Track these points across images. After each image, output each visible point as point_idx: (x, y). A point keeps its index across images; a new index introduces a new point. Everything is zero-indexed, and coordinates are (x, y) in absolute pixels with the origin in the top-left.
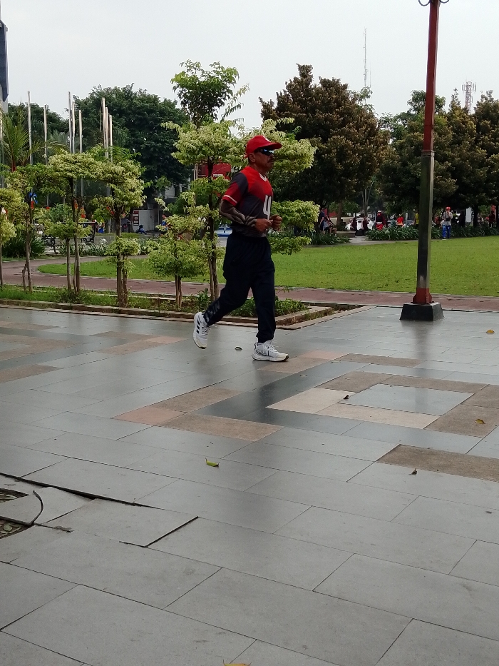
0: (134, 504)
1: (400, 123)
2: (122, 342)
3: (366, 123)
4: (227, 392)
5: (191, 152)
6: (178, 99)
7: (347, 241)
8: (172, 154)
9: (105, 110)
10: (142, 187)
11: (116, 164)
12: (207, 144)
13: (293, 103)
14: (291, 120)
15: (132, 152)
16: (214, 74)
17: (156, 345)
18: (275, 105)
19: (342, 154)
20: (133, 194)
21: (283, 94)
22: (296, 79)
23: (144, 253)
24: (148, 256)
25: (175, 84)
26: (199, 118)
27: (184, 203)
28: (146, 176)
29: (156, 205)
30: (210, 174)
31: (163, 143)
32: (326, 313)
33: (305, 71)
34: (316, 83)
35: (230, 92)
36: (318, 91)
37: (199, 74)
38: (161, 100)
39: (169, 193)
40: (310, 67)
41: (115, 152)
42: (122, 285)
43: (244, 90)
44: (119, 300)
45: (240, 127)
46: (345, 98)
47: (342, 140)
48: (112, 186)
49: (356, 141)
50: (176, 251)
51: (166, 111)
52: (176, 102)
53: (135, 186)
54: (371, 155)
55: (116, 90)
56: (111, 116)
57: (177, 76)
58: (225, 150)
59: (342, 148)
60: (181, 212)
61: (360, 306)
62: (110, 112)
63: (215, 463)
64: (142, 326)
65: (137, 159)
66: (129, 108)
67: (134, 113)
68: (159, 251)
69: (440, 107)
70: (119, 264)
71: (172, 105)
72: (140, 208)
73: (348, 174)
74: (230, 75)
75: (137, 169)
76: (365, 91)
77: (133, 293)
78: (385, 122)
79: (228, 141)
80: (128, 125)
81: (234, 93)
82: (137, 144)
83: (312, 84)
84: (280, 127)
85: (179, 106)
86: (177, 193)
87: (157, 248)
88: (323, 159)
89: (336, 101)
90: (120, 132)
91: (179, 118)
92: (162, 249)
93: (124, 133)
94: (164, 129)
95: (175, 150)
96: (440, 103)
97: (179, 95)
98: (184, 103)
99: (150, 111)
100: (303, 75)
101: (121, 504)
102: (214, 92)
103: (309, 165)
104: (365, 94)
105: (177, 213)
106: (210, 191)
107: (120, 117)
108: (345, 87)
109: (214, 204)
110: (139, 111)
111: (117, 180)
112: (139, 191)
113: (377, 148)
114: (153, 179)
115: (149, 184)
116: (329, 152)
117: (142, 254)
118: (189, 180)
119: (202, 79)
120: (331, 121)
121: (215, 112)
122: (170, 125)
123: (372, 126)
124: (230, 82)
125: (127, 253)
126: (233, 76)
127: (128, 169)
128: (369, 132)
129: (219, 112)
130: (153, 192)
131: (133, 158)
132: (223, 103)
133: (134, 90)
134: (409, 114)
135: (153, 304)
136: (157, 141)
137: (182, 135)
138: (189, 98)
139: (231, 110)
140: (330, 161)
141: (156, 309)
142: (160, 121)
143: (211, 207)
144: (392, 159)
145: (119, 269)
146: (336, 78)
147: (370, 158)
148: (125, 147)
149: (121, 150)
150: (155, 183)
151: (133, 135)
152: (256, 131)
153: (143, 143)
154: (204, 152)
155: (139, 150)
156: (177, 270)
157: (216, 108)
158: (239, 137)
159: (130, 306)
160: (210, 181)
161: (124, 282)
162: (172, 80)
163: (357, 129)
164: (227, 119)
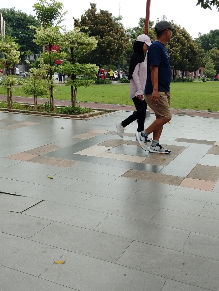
0: (15, 195)
1: (134, 32)
2: (10, 124)
3: (120, 31)
4: (58, 147)
5: (42, 40)
6: (36, 15)
7: (111, 83)
8: (33, 40)
9: (2, 19)
10: (19, 55)
11: (7, 43)
12: (49, 36)
13: (88, 20)
14: (87, 28)
15: (14, 38)
16: (52, 5)
17: (26, 126)
18: (80, 21)
19: (109, 45)
20: (15, 57)
21: (84, 16)
22: (89, 9)
23: (20, 84)
24: (22, 86)
25: (34, 8)
26: (45, 24)
27: (39, 63)
28: (21, 50)
29: (25, 63)
30: (50, 50)
31: (29, 35)
32: (101, 114)
33: (93, 6)
34: (98, 12)
35: (59, 13)
36: (99, 15)
37: (45, 4)
38: (28, 15)
39: (32, 58)
40: (95, 4)
41: (6, 38)
42: (9, 98)
43: (65, 13)
44: (8, 105)
45: (64, 30)
46: (111, 19)
47: (109, 38)
48: (5, 53)
49: (115, 39)
50: (34, 84)
51: (30, 20)
52: (35, 17)
53: (16, 54)
54: (122, 45)
55: (7, 9)
56: (5, 21)
57: (35, 5)
58: (57, 40)
59: (110, 41)
60: (37, 67)
61: (115, 111)
62: (4, 19)
63: (51, 177)
64: (19, 117)
65: (17, 42)
66: (13, 18)
67: (15, 20)
68: (27, 84)
69: (152, 25)
70: (8, 89)
71: (33, 18)
72: (18, 64)
73: (111, 53)
74: (59, 6)
75: (17, 46)
76: (120, 17)
77: (15, 102)
78: (128, 31)
79: (58, 36)
80: (13, 26)
81: (62, 14)
82: (17, 35)
83: (97, 12)
84: (82, 31)
85: (36, 19)
86: (35, 58)
87: (26, 83)
88: (101, 46)
89: (107, 20)
90: (9, 29)
91: (36, 24)
92: (28, 83)
93: (11, 30)
94: (29, 28)
95: (34, 38)
96: (151, 24)
97: (36, 13)
98: (38, 17)
99: (23, 20)
100: (93, 8)
101: (9, 195)
102: (52, 13)
103: (95, 49)
104: (120, 18)
105: (35, 67)
106: (50, 58)
107: (9, 22)
108: (111, 14)
109: (52, 64)
110: (18, 20)
111: (7, 51)
112: (18, 56)
113: (125, 42)
114: (24, 51)
115: (22, 53)
116: (104, 43)
117: (19, 85)
118: (41, 52)
119: (47, 7)
120: (105, 29)
121: (53, 22)
122: (32, 27)
123: (122, 33)
124: (60, 9)
125: (12, 84)
126: (61, 6)
127: (12, 46)
128: (121, 35)
129: (55, 22)
130: (25, 57)
131: (15, 41)
132: (56, 18)
133: (16, 10)
134: (138, 28)
135: (24, 107)
136: (26, 34)
137: (37, 32)
138: (41, 15)
139: (60, 22)
140: (104, 47)
141: (26, 110)
142: (28, 25)
143: (51, 65)
144: (130, 47)
145: (8, 91)
146: (107, 10)
147: (121, 47)
148: (12, 36)
149: (9, 37)
150: (25, 53)
151: (15, 31)
152: (71, 32)
153: (19, 35)
154: (47, 40)
155: (17, 37)
156: (35, 93)
157: (53, 20)
158: (63, 34)
159: (13, 108)
160: (50, 53)
161: (11, 97)
162: (33, 7)
163: (116, 33)
164: (58, 25)
